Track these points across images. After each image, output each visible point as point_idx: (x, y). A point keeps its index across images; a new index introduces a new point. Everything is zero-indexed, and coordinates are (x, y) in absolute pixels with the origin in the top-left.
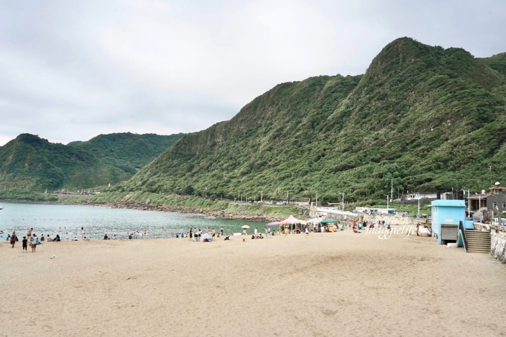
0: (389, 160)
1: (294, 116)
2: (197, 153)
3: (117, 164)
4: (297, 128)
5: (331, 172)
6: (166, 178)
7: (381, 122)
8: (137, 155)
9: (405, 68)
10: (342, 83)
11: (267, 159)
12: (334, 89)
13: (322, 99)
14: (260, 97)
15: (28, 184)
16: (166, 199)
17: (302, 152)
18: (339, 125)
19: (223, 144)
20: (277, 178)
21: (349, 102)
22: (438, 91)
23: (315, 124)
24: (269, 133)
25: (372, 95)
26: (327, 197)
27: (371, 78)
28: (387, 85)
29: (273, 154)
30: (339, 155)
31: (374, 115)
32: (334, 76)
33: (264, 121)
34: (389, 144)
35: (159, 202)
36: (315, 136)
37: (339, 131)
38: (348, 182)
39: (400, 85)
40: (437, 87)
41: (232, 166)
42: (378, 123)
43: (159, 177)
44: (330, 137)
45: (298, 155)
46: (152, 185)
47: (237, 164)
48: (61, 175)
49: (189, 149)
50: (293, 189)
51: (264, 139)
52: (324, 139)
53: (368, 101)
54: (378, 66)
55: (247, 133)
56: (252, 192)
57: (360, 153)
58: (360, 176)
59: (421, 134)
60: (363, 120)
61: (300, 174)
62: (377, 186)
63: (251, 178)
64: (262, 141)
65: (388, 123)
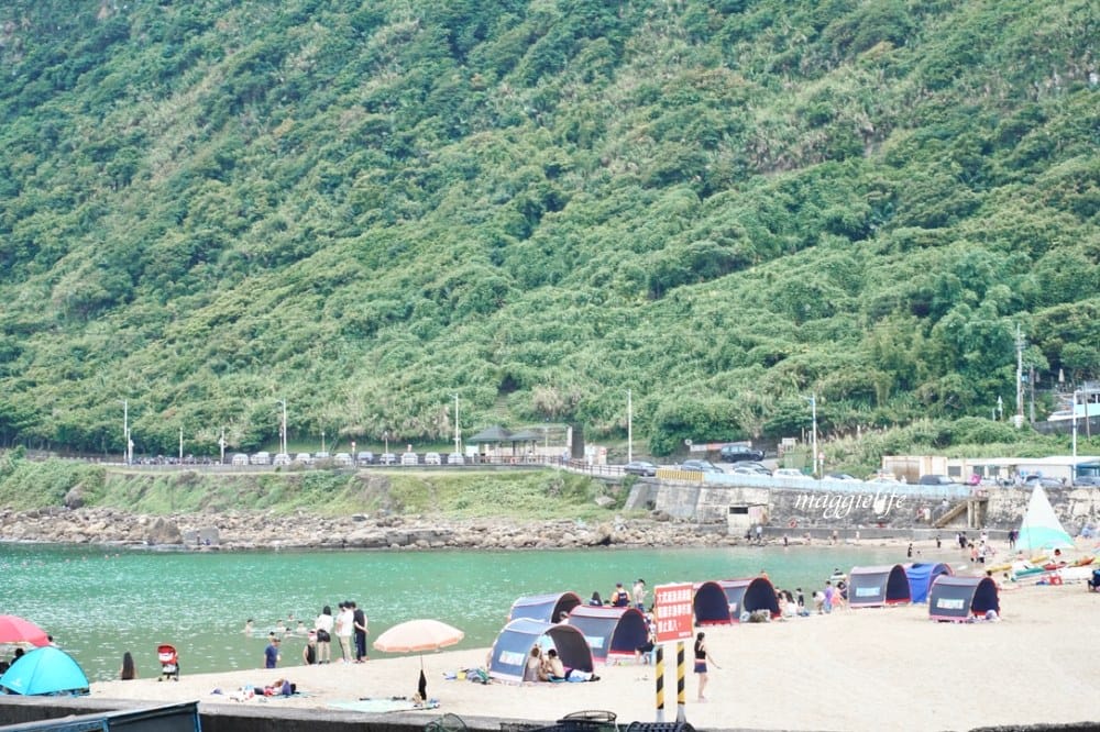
0: (926, 226)
4: (364, 56)
5: (633, 291)
7: (826, 33)
11: (220, 223)
17: (430, 183)
18: (603, 43)
20: (332, 326)
23: (466, 35)
24: (188, 75)
26: (688, 417)
29: (244, 194)
30: (647, 203)
34: (891, 144)
36: (477, 96)
37: (608, 71)
38: (756, 338)
42: (812, 39)
44: (562, 104)
47: (24, 252)
50: (461, 380)
51: (166, 109)
52: (532, 116)
55: (35, 76)
56: (208, 405)
57: (769, 193)
58: (802, 306)
59: (1044, 101)
60: (732, 17)
61: (463, 301)
62: (922, 356)
63: (145, 328)
64: (153, 119)
65: (862, 36)
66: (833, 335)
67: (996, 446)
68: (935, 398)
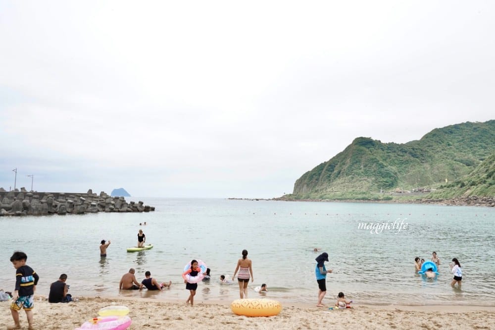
3: (457, 158)
15: (365, 184)
48: (396, 174)
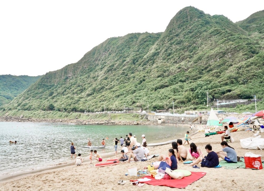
0: (193, 80)
1: (121, 57)
2: (55, 84)
3: (2, 94)
4: (123, 65)
5: (152, 90)
6: (34, 101)
7: (180, 58)
8: (15, 88)
9: (192, 25)
10: (150, 36)
11: (105, 85)
12: (145, 40)
13: (138, 46)
14: (97, 47)
16: (35, 114)
17: (129, 79)
18: (152, 61)
19: (72, 78)
20: (114, 96)
21: (157, 46)
22: (217, 37)
23: (135, 61)
24: (104, 68)
25: (172, 42)
26: (156, 106)
27: (170, 31)
28: (181, 35)
29: (108, 81)
30: (156, 80)
31: (175, 53)
32: (144, 33)
33: (100, 61)
34: (189, 70)
35: (29, 117)
36: (136, 68)
37: (152, 64)
38: (168, 95)
39: (191, 35)
40: (215, 35)
41: (80, 91)
42: (179, 59)
43: (29, 100)
44: (146, 69)
45: (126, 81)
46: (25, 106)
47: (84, 89)
49: (50, 82)
50: (128, 102)
51: (101, 72)
52: (142, 70)
53: (170, 45)
54: (174, 24)
55: (89, 70)
56: (97, 106)
57: (171, 77)
58: (175, 91)
59: (211, 63)
60: (168, 57)
61: (130, 92)
62: (192, 97)
63: (94, 97)
64: (99, 74)
65: (185, 58)
66: (179, 95)
67: (204, 109)
68: (194, 103)
